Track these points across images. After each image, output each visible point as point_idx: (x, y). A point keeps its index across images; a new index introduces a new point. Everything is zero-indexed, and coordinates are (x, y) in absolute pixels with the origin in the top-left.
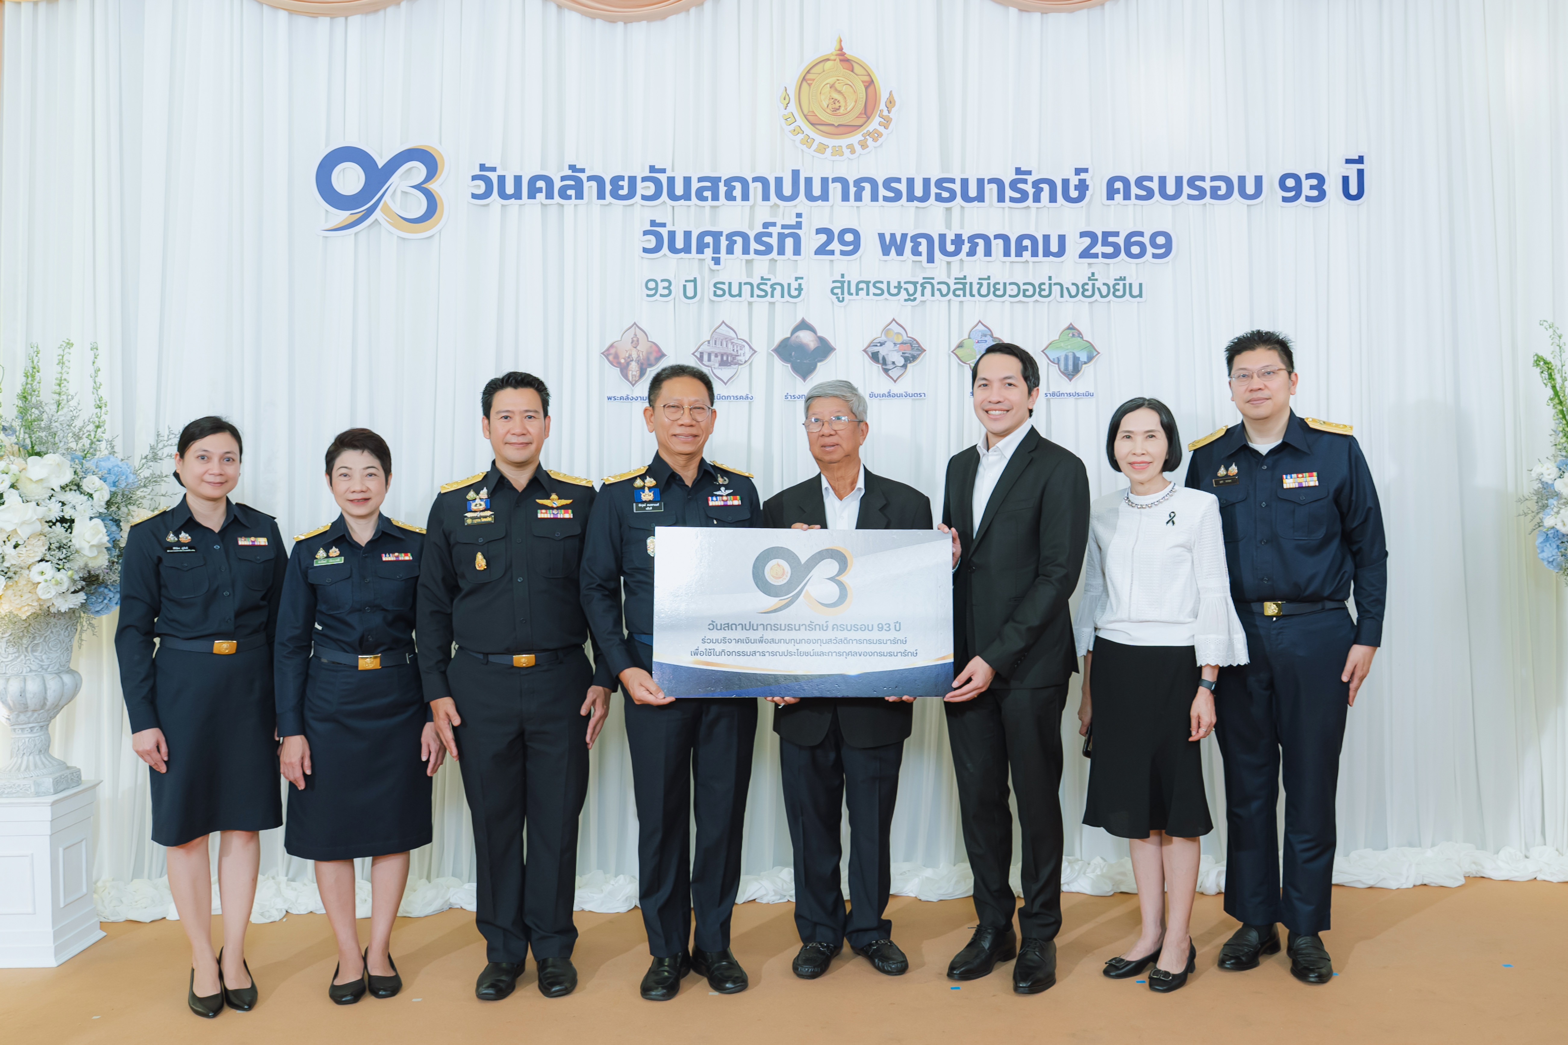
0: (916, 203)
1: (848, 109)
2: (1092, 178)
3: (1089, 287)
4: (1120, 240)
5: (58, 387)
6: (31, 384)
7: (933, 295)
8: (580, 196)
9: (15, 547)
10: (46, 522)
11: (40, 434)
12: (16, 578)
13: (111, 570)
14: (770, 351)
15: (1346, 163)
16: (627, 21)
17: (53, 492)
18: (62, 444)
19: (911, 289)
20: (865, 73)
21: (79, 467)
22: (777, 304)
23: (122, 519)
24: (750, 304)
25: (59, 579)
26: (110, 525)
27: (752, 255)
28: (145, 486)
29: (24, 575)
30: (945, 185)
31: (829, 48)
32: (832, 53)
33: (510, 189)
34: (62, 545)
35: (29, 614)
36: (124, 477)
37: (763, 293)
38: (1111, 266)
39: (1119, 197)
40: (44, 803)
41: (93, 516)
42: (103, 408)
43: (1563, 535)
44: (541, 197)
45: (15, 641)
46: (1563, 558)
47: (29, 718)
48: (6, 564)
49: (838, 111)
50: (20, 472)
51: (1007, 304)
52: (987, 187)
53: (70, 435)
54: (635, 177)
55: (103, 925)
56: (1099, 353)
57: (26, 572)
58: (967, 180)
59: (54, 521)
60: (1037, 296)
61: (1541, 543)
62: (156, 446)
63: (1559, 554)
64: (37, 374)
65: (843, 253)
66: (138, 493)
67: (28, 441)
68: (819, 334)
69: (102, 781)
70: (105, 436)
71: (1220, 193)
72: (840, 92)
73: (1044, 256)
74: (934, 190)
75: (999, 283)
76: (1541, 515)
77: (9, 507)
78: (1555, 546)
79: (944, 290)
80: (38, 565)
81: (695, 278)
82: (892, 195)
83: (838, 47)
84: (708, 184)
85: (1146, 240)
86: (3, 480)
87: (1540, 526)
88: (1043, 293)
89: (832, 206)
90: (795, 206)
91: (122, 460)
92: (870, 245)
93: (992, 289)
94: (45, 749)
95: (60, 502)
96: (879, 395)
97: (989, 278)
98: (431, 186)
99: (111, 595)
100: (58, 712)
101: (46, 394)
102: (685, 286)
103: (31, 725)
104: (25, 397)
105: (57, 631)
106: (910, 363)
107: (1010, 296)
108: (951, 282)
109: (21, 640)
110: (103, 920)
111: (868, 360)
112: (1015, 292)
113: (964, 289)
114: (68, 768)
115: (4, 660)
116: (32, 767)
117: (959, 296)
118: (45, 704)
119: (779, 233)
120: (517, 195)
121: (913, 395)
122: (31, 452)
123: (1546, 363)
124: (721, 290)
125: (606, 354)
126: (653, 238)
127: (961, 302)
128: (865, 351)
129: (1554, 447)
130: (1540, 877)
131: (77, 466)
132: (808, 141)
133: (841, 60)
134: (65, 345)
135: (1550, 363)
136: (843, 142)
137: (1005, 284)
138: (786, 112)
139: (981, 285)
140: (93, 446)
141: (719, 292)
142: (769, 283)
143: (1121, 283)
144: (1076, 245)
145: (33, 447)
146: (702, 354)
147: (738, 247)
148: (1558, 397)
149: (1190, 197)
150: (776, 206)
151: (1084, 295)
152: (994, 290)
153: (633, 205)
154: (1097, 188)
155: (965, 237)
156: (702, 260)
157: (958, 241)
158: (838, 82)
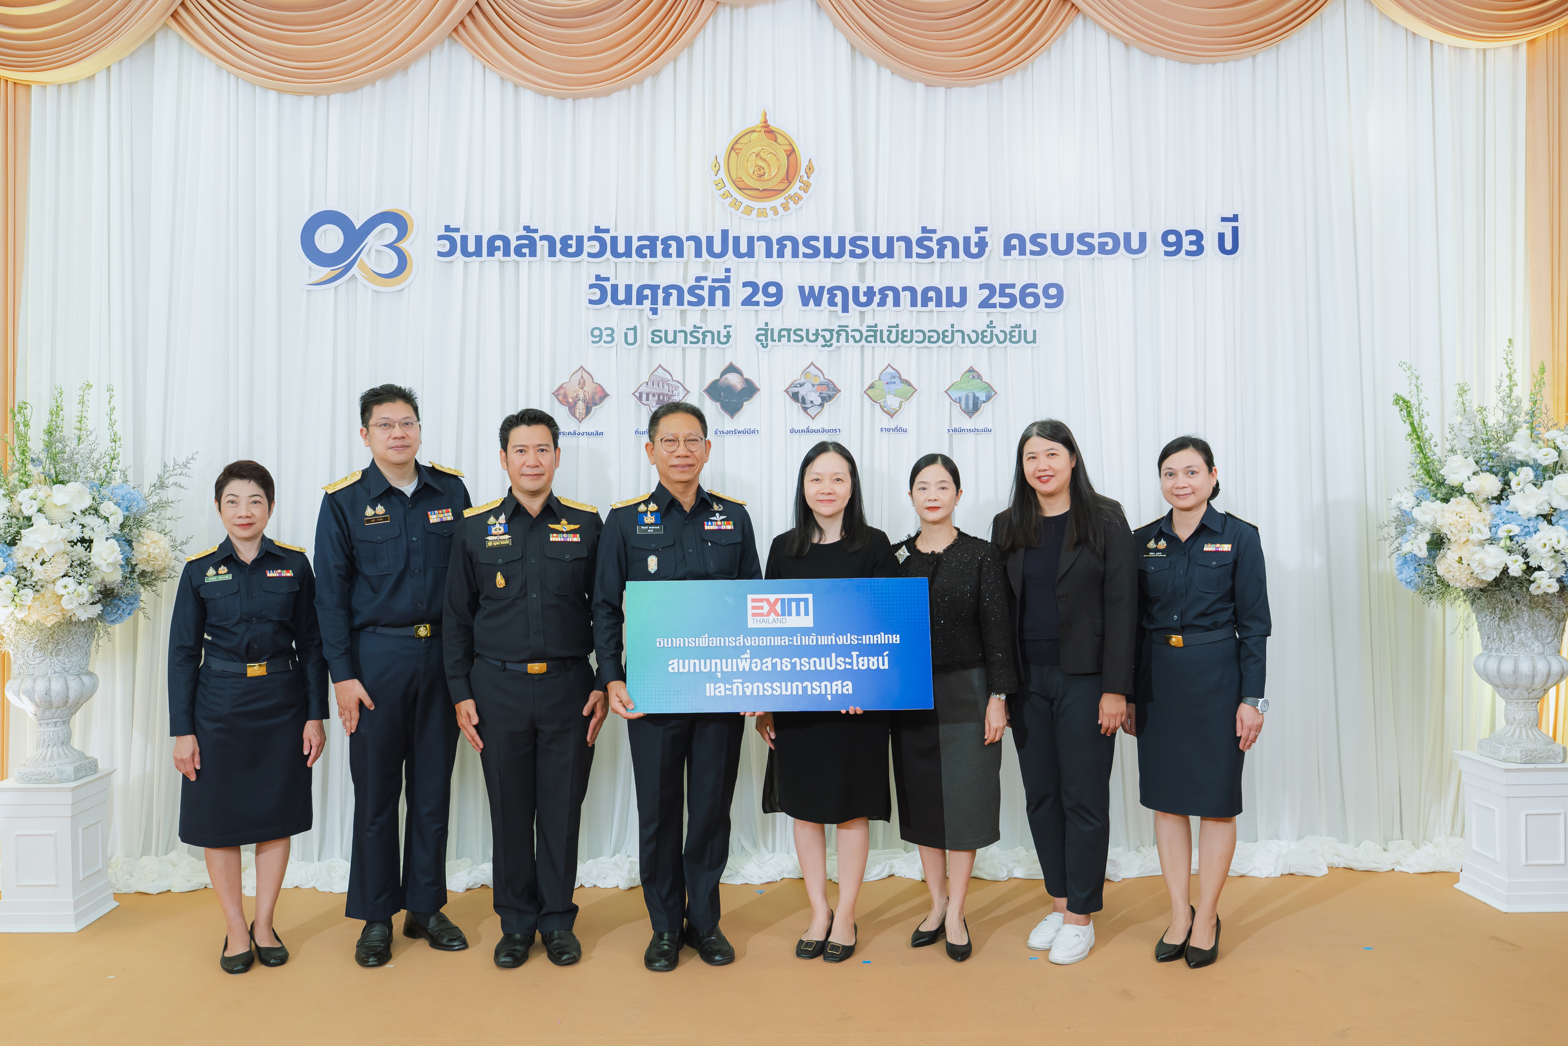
0: (832, 259)
1: (772, 176)
2: (990, 236)
3: (988, 334)
4: (1016, 292)
5: (79, 424)
6: (56, 421)
7: (847, 341)
8: (533, 254)
9: (42, 564)
10: (69, 542)
11: (63, 465)
12: (43, 591)
13: (124, 584)
14: (701, 391)
15: (1221, 221)
16: (576, 98)
17: (74, 516)
18: (83, 473)
20: (788, 143)
21: (96, 494)
22: (708, 350)
23: (134, 539)
24: (684, 349)
25: (80, 592)
26: (123, 545)
27: (686, 306)
28: (153, 511)
29: (50, 588)
30: (858, 242)
31: (755, 121)
32: (757, 125)
33: (471, 248)
34: (82, 562)
35: (53, 622)
36: (136, 503)
37: (695, 340)
38: (1008, 315)
39: (1015, 253)
40: (66, 789)
41: (109, 537)
42: (118, 443)
43: (1420, 559)
44: (499, 254)
45: (41, 647)
46: (1419, 579)
47: (53, 714)
48: (34, 579)
49: (763, 177)
50: (46, 498)
51: (914, 350)
52: (897, 245)
53: (89, 465)
54: (582, 237)
55: (117, 896)
56: (996, 393)
57: (51, 586)
58: (878, 238)
59: (75, 541)
60: (940, 342)
61: (1400, 565)
62: (163, 475)
63: (1417, 575)
64: (61, 412)
65: (767, 304)
66: (147, 517)
67: (53, 471)
68: (746, 376)
69: (116, 770)
70: (119, 467)
71: (1107, 248)
72: (764, 160)
73: (948, 306)
74: (848, 247)
75: (906, 331)
76: (1399, 540)
77: (37, 528)
78: (1412, 568)
79: (858, 337)
80: (62, 579)
81: (635, 327)
82: (810, 251)
83: (763, 120)
84: (648, 243)
85: (1039, 291)
86: (32, 505)
87: (1398, 550)
88: (946, 339)
89: (757, 262)
90: (725, 262)
91: (134, 488)
92: (791, 296)
93: (900, 336)
94: (66, 741)
95: (80, 524)
96: (798, 431)
97: (897, 326)
98: (402, 245)
99: (124, 606)
100: (78, 709)
101: (69, 431)
102: (626, 334)
103: (55, 720)
104: (50, 432)
105: (78, 638)
106: (827, 402)
107: (917, 342)
108: (864, 329)
109: (47, 646)
110: (116, 891)
111: (788, 399)
112: (921, 339)
113: (875, 336)
114: (87, 758)
115: (32, 663)
116: (56, 757)
117: (871, 342)
118: (67, 702)
119: (710, 287)
120: (478, 253)
121: (829, 431)
122: (55, 480)
123: (1405, 401)
124: (658, 337)
125: (556, 394)
126: (597, 292)
127: (873, 347)
128: (786, 391)
129: (1413, 478)
130: (1398, 868)
131: (95, 493)
132: (736, 204)
133: (765, 132)
134: (85, 386)
135: (1409, 401)
136: (767, 204)
137: (912, 331)
139: (890, 332)
140: (109, 475)
141: (657, 339)
142: (701, 331)
143: (1017, 330)
144: (976, 296)
145: (57, 476)
146: (641, 394)
147: (674, 299)
148: (1416, 433)
149: (1080, 252)
150: (707, 262)
151: (983, 341)
152: (902, 336)
153: (580, 262)
154: (995, 245)
155: (876, 290)
156: (641, 311)
157: (870, 292)
158: (763, 151)
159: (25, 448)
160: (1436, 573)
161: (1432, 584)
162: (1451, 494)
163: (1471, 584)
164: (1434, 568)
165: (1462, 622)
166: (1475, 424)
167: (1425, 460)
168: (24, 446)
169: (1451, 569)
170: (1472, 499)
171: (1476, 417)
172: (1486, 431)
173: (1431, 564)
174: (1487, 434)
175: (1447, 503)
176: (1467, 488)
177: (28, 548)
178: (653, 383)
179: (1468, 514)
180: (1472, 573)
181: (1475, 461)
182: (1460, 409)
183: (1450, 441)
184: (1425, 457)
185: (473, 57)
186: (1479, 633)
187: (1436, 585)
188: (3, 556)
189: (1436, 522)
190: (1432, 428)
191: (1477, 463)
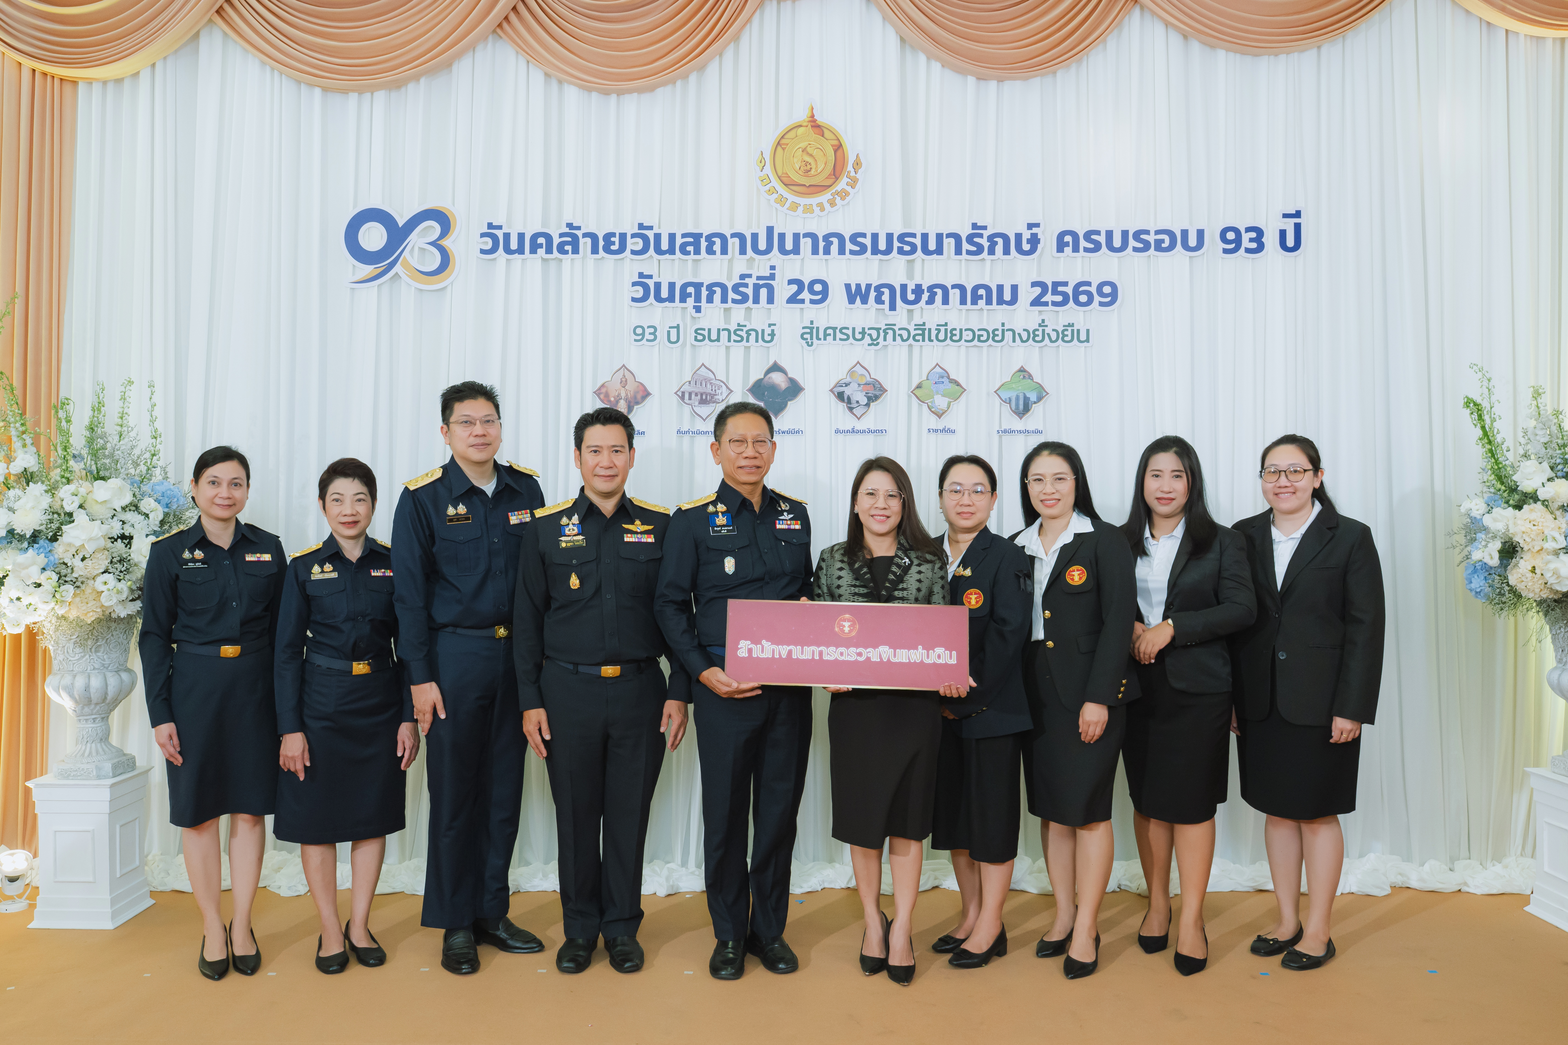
0: (880, 256)
1: (819, 171)
2: (1043, 233)
3: (1040, 333)
4: (1069, 290)
5: (120, 420)
6: (98, 417)
7: (894, 340)
8: (576, 251)
9: (83, 559)
10: (109, 538)
11: (104, 461)
12: (83, 587)
14: (745, 391)
15: (1283, 217)
16: (620, 93)
17: (115, 512)
18: (124, 469)
19: (874, 334)
20: (834, 137)
21: (137, 490)
22: (752, 349)
24: (728, 348)
25: (119, 589)
27: (730, 304)
29: (90, 584)
30: (906, 239)
31: (801, 115)
32: (804, 120)
33: (514, 245)
34: (122, 559)
35: (93, 619)
36: (176, 500)
37: (739, 339)
38: (1061, 313)
39: (1068, 250)
40: (104, 785)
41: (148, 533)
42: (158, 439)
43: (1491, 568)
44: (541, 252)
45: (81, 643)
46: (1490, 589)
47: (92, 710)
48: (75, 575)
49: (809, 173)
51: (963, 349)
52: (946, 241)
53: (130, 462)
54: (625, 234)
55: (153, 894)
56: (1048, 394)
57: (91, 582)
58: (927, 234)
59: (116, 537)
60: (990, 341)
61: (1469, 574)
63: (1487, 585)
64: (102, 408)
65: (813, 302)
66: (187, 513)
67: (94, 468)
68: (790, 375)
69: (153, 767)
70: (160, 463)
71: (1163, 245)
72: (811, 155)
73: (998, 304)
74: (896, 244)
75: (955, 329)
76: (1469, 548)
77: (78, 524)
78: (1483, 578)
79: (905, 334)
80: (102, 575)
81: (678, 325)
82: (857, 248)
83: (810, 115)
84: (691, 240)
85: (1093, 289)
86: (73, 501)
87: (1468, 558)
88: (997, 338)
89: (803, 259)
90: (769, 259)
91: (174, 484)
92: (837, 294)
93: (949, 335)
94: (105, 738)
95: (121, 521)
96: (844, 431)
97: (946, 324)
98: (444, 243)
100: (116, 706)
101: (110, 427)
102: (669, 332)
103: (94, 717)
104: (92, 428)
105: (117, 635)
106: (873, 402)
107: (966, 341)
108: (911, 328)
109: (87, 642)
110: (153, 889)
111: (834, 399)
112: (970, 338)
113: (923, 335)
114: (125, 755)
115: (72, 659)
116: (94, 754)
117: (918, 341)
118: (105, 698)
119: (754, 284)
120: (520, 250)
121: (875, 431)
122: (96, 476)
123: (1475, 404)
124: (701, 335)
125: (598, 393)
126: (640, 289)
127: (921, 346)
128: (831, 391)
129: (1484, 484)
130: (1465, 889)
132: (782, 200)
133: (812, 126)
134: (126, 383)
135: (1480, 404)
136: (814, 200)
137: (961, 330)
138: (762, 174)
139: (939, 331)
140: (150, 472)
141: (699, 337)
142: (745, 329)
143: (1070, 329)
144: (1027, 294)
145: (98, 472)
146: (683, 393)
147: (717, 297)
148: (1487, 437)
149: (1135, 249)
150: (752, 259)
151: (1034, 340)
152: (951, 335)
153: (623, 259)
154: (1048, 241)
155: (925, 287)
156: (684, 309)
157: (918, 290)
158: (809, 146)
159: (67, 444)
160: (1508, 582)
161: (1504, 595)
162: (1524, 500)
163: (1545, 595)
164: (1505, 577)
165: (1535, 634)
166: (1550, 428)
167: (1496, 465)
168: (66, 442)
169: (1523, 579)
170: (1547, 506)
171: (1552, 421)
172: (1562, 435)
173: (1502, 573)
174: (1563, 439)
175: (1519, 510)
176: (1541, 495)
177: (70, 545)
178: (696, 382)
179: (1543, 522)
180: (1546, 583)
181: (1550, 467)
182: (1534, 413)
183: (1523, 446)
184: (1497, 462)
185: (517, 52)
186: (1552, 646)
187: (1507, 597)
188: (44, 551)
189: (1509, 530)
190: (1504, 432)
191: (1552, 468)
